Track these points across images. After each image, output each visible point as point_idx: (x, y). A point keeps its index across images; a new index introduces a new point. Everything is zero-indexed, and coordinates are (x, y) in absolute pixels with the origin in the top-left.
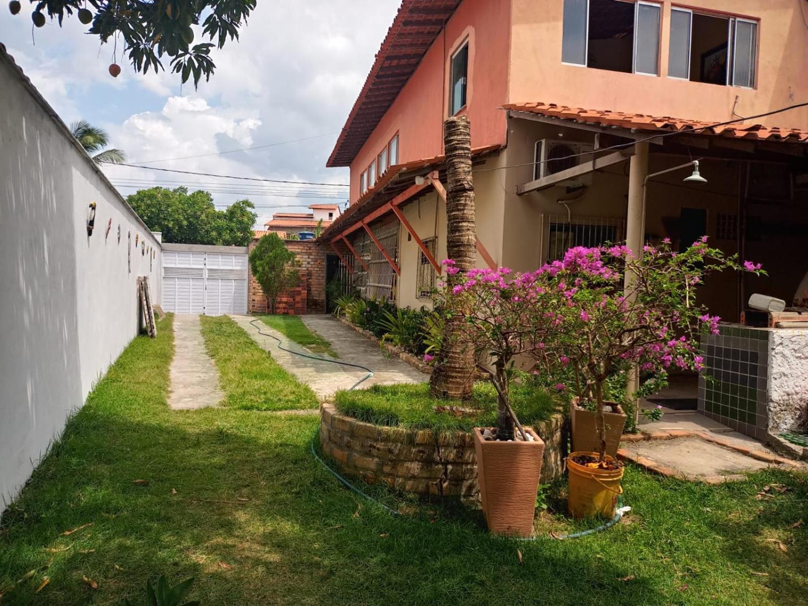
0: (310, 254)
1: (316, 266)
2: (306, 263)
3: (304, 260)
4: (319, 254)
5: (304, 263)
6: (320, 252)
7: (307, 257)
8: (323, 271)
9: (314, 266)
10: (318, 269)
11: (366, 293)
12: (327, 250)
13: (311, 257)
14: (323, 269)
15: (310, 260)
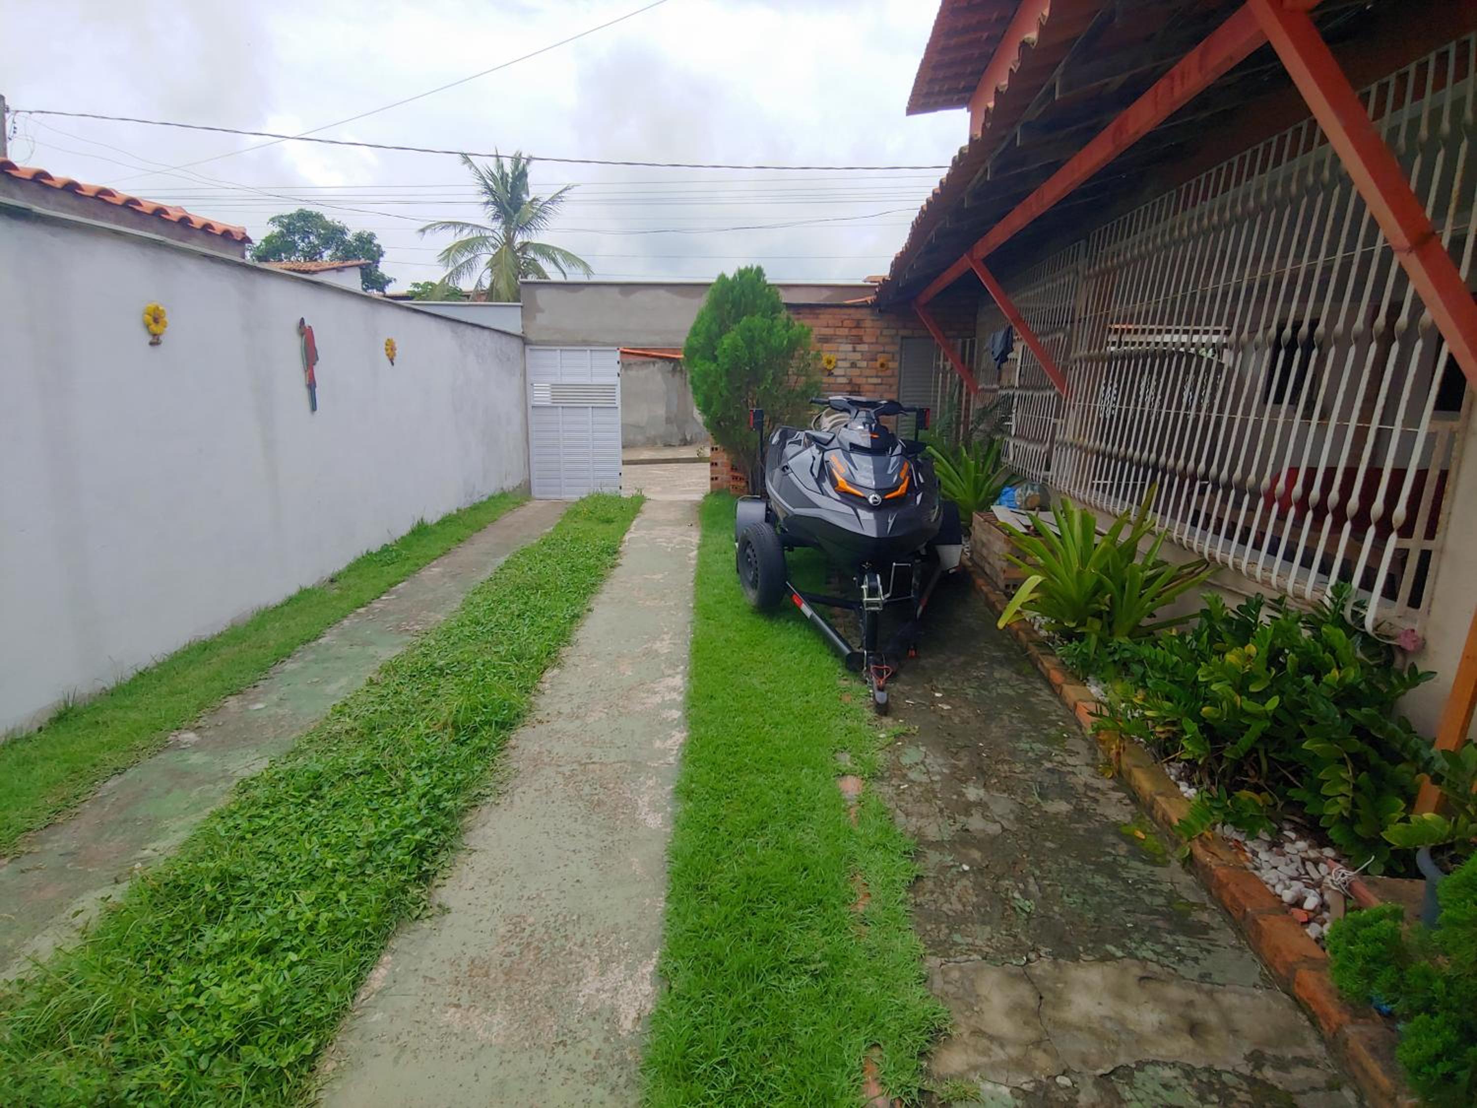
0: (859, 340)
1: (874, 372)
2: (847, 364)
3: (842, 356)
4: (881, 340)
5: (840, 364)
6: (885, 332)
7: (849, 347)
8: (891, 386)
9: (867, 372)
10: (879, 381)
11: (1048, 468)
12: (905, 327)
13: (859, 347)
14: (891, 381)
15: (858, 356)
